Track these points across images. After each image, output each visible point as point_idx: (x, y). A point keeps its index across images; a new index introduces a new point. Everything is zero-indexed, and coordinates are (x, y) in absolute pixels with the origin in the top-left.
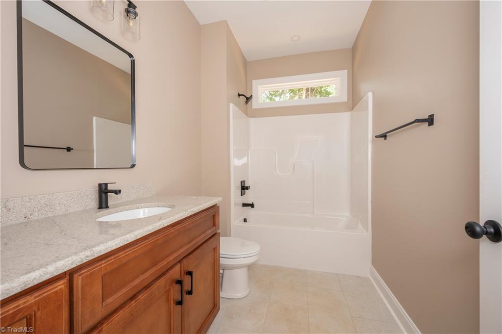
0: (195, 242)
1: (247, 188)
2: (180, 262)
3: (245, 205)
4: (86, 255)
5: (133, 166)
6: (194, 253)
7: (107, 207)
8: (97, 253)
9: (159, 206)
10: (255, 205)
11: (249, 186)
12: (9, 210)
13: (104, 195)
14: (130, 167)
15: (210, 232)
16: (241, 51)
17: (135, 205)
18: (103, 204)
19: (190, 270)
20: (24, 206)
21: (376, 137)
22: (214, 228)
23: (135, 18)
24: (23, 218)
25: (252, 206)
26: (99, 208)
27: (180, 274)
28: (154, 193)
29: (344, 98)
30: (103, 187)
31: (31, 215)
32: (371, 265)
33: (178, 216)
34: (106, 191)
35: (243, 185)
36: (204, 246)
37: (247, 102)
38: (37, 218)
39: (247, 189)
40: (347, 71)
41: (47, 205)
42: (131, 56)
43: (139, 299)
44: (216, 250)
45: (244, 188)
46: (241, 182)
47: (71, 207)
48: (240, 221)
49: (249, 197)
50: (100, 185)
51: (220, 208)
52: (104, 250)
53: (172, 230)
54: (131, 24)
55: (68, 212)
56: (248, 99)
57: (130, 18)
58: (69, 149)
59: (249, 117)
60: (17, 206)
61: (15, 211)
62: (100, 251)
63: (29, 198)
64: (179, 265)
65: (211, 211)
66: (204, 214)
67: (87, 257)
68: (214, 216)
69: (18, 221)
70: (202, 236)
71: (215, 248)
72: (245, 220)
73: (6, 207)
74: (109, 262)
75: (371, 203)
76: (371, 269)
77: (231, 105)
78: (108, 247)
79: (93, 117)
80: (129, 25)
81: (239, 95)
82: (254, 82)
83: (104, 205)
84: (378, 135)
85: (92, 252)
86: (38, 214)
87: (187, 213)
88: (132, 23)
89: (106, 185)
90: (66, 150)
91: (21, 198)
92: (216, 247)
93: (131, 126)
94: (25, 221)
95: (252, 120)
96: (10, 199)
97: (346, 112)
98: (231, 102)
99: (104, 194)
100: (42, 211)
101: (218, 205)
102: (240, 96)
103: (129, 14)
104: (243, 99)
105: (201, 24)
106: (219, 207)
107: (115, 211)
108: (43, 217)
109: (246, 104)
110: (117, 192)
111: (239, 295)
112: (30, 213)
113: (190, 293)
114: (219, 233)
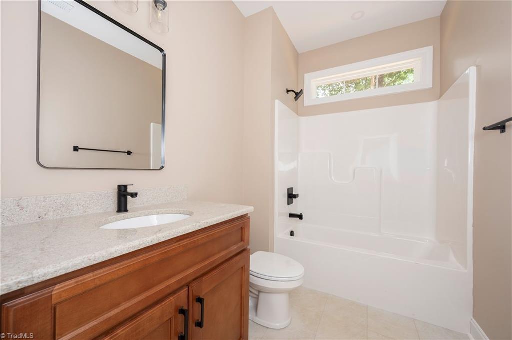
0: (212, 259)
1: (295, 196)
2: (188, 285)
3: (292, 215)
4: (18, 280)
5: (162, 168)
6: (210, 274)
7: (126, 210)
8: (39, 278)
9: (180, 213)
10: (304, 217)
11: (298, 194)
12: (22, 208)
13: (123, 199)
14: (159, 168)
15: (235, 248)
16: (291, 42)
17: (155, 210)
18: (122, 207)
19: (202, 297)
20: (39, 205)
21: (484, 129)
22: (242, 243)
23: (164, 9)
24: (37, 217)
25: (301, 217)
26: (118, 212)
27: (186, 300)
28: (186, 197)
29: (429, 84)
30: (123, 188)
31: (46, 215)
32: (472, 317)
33: (184, 228)
34: (125, 193)
35: (290, 193)
36: (226, 265)
37: (296, 98)
38: (52, 218)
39: (295, 198)
40: (432, 47)
41: (63, 206)
42: (161, 50)
43: (117, 334)
44: (244, 270)
45: (291, 196)
46: (288, 189)
47: (89, 208)
48: (285, 234)
49: (297, 206)
50: (120, 187)
51: (251, 219)
52: (52, 273)
53: (176, 245)
54: (160, 15)
55: (87, 213)
56: (298, 95)
57: (158, 9)
58: (129, 153)
59: (301, 116)
60: (31, 205)
61: (29, 210)
62: (45, 274)
63: (44, 197)
64: (187, 288)
65: (237, 223)
66: (227, 226)
67: (19, 282)
68: (242, 228)
69: (32, 220)
70: (223, 253)
71: (242, 268)
72: (292, 233)
73: (19, 206)
74: (66, 288)
75: (473, 226)
76: (471, 322)
77: (277, 101)
78: (59, 268)
79: (151, 123)
80: (157, 16)
81: (288, 91)
82: (307, 76)
83: (123, 209)
84: (487, 126)
85: (30, 276)
86: (54, 214)
87: (198, 224)
88: (162, 14)
89: (126, 186)
90: (127, 154)
91: (35, 197)
92: (245, 266)
93: (161, 125)
94: (38, 221)
95: (303, 119)
96: (23, 198)
97: (432, 101)
98: (277, 99)
99: (123, 196)
100: (58, 211)
101: (249, 215)
102: (289, 93)
103: (158, 5)
104: (293, 95)
105: (246, 17)
106: (249, 218)
107: (132, 216)
108: (59, 217)
109: (296, 101)
110: (134, 195)
111: (278, 324)
112: (45, 213)
113: (200, 324)
114: (250, 249)
